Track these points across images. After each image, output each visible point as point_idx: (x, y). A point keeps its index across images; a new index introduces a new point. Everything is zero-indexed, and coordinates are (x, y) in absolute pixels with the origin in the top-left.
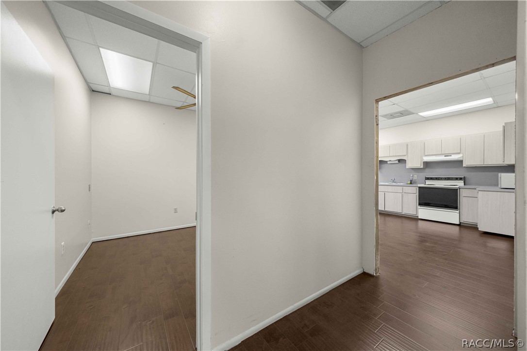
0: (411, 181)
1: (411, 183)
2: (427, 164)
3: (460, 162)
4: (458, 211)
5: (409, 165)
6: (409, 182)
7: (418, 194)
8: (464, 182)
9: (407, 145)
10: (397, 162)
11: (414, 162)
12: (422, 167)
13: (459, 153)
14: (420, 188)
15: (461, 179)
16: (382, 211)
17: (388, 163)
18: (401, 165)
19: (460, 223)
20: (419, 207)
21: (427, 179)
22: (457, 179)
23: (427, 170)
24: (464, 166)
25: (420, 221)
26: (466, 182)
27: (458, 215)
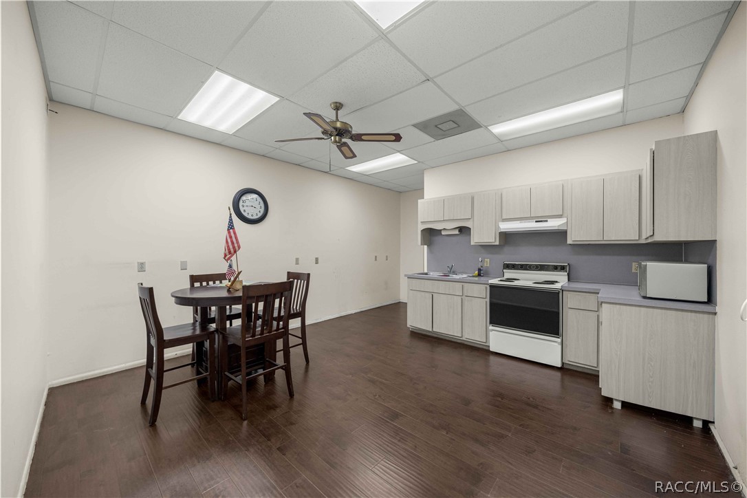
0: (480, 270)
1: (479, 275)
2: (507, 238)
3: (561, 235)
4: (559, 340)
5: (476, 238)
6: (477, 272)
7: (488, 300)
8: (568, 275)
9: (473, 198)
10: (457, 232)
11: (483, 234)
12: (497, 243)
13: (560, 216)
14: (492, 287)
15: (563, 268)
16: (429, 331)
17: (443, 233)
18: (463, 238)
19: (563, 363)
20: (491, 327)
21: (507, 266)
22: (555, 268)
23: (507, 249)
24: (569, 242)
25: (492, 358)
26: (571, 277)
27: (560, 346)
